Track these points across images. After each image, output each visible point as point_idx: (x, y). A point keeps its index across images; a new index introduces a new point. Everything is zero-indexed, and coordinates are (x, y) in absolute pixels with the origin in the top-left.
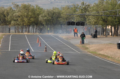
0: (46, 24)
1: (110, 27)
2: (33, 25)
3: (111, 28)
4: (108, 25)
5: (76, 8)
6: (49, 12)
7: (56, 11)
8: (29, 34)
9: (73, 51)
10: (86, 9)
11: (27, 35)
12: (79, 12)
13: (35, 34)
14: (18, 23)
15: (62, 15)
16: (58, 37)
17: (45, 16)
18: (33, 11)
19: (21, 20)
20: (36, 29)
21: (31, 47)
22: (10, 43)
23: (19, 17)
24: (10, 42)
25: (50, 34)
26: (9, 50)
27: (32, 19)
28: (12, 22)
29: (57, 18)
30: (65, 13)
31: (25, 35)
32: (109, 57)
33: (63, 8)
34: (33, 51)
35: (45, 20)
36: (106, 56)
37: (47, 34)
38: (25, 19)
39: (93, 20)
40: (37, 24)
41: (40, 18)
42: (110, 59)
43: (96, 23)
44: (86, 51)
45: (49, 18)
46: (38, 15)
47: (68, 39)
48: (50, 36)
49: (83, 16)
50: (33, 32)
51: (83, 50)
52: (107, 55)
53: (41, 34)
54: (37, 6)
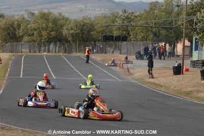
0: (74, 41)
1: (163, 44)
2: (55, 42)
3: (165, 45)
4: (161, 41)
5: (115, 17)
6: (76, 22)
7: (88, 22)
8: (49, 54)
10: (128, 18)
11: (46, 56)
12: (119, 22)
13: (58, 54)
14: (34, 38)
15: (96, 27)
17: (72, 29)
18: (55, 21)
19: (38, 35)
20: (59, 47)
21: (51, 72)
22: (22, 67)
23: (36, 30)
24: (22, 65)
25: (78, 54)
26: (21, 77)
27: (52, 33)
28: (26, 38)
29: (89, 31)
31: (43, 56)
32: (162, 86)
34: (55, 78)
35: (72, 35)
36: (158, 85)
37: (75, 54)
38: (44, 33)
40: (60, 40)
41: (65, 32)
42: (163, 89)
43: (144, 39)
44: (129, 77)
45: (77, 32)
46: (62, 26)
48: (79, 57)
49: (124, 28)
50: (55, 52)
51: (125, 77)
52: (159, 83)
53: (66, 54)
54: (60, 14)
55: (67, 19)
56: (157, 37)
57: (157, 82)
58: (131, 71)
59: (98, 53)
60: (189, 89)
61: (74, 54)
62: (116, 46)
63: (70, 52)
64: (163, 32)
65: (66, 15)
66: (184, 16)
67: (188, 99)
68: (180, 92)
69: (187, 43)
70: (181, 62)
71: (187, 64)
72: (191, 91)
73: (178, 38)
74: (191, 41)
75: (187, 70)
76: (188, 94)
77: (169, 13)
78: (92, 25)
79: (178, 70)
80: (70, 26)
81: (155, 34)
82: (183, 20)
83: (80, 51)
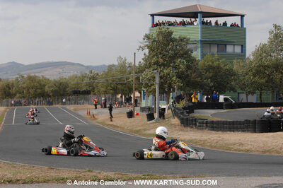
0: (54, 96)
2: (40, 97)
3: (121, 97)
4: (118, 94)
5: (84, 77)
7: (64, 81)
9: (79, 122)
10: (93, 78)
12: (86, 80)
13: (42, 107)
15: (70, 85)
16: (64, 108)
17: (52, 87)
18: (39, 82)
23: (25, 89)
25: (57, 106)
26: (13, 124)
27: (38, 90)
28: (18, 95)
29: (65, 88)
30: (72, 83)
33: (70, 78)
35: (52, 91)
36: (116, 126)
39: (103, 89)
40: (43, 96)
41: (47, 89)
43: (106, 92)
44: (94, 121)
45: (56, 89)
46: (44, 86)
47: (75, 110)
48: (58, 108)
49: (91, 84)
53: (48, 106)
54: (43, 77)
55: (48, 80)
56: (116, 91)
57: (115, 124)
58: (96, 117)
59: (72, 104)
60: (139, 128)
61: (54, 106)
62: (85, 98)
63: (52, 104)
64: (119, 87)
65: (47, 77)
66: (133, 74)
67: (138, 136)
68: (131, 131)
69: (137, 94)
70: (132, 109)
71: (137, 110)
72: (140, 130)
73: (131, 91)
74: (140, 93)
75: (137, 114)
76: (137, 132)
77: (123, 72)
78: (66, 83)
79: (130, 115)
80: (50, 85)
81: (113, 89)
82: (133, 77)
83: (58, 103)
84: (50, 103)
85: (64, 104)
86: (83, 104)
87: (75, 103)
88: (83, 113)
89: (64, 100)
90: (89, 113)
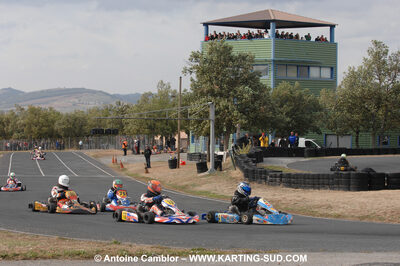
0: (66, 136)
2: (46, 139)
3: (161, 138)
5: (108, 110)
6: (68, 118)
9: (102, 173)
10: (122, 112)
12: (113, 115)
13: (49, 151)
14: (23, 135)
15: (89, 122)
16: (81, 154)
17: (64, 124)
18: (45, 116)
19: (27, 131)
21: (40, 170)
23: (25, 125)
24: (10, 163)
25: (70, 150)
27: (44, 128)
28: (15, 135)
29: (82, 126)
30: (93, 118)
33: (90, 111)
34: (44, 175)
35: (64, 130)
38: (33, 128)
39: (131, 127)
40: (51, 136)
41: (56, 127)
43: (138, 132)
44: (123, 173)
45: (69, 126)
46: (53, 122)
47: (96, 156)
48: (71, 153)
49: (118, 121)
51: (119, 173)
54: (51, 109)
55: (59, 114)
56: (153, 131)
58: (126, 166)
59: (91, 148)
60: (185, 183)
61: (66, 150)
62: (110, 140)
63: (64, 148)
64: (158, 124)
65: (58, 110)
66: (178, 107)
67: (183, 193)
68: (175, 187)
69: (183, 135)
70: (176, 156)
71: (183, 157)
72: (187, 185)
73: (174, 130)
74: (188, 133)
75: (184, 163)
76: (184, 188)
78: (84, 119)
79: (174, 164)
80: (61, 121)
81: (150, 127)
82: (176, 111)
83: (72, 147)
84: (61, 147)
85: (81, 147)
86: (107, 147)
87: (96, 147)
88: (108, 161)
89: (80, 143)
90: (114, 162)
